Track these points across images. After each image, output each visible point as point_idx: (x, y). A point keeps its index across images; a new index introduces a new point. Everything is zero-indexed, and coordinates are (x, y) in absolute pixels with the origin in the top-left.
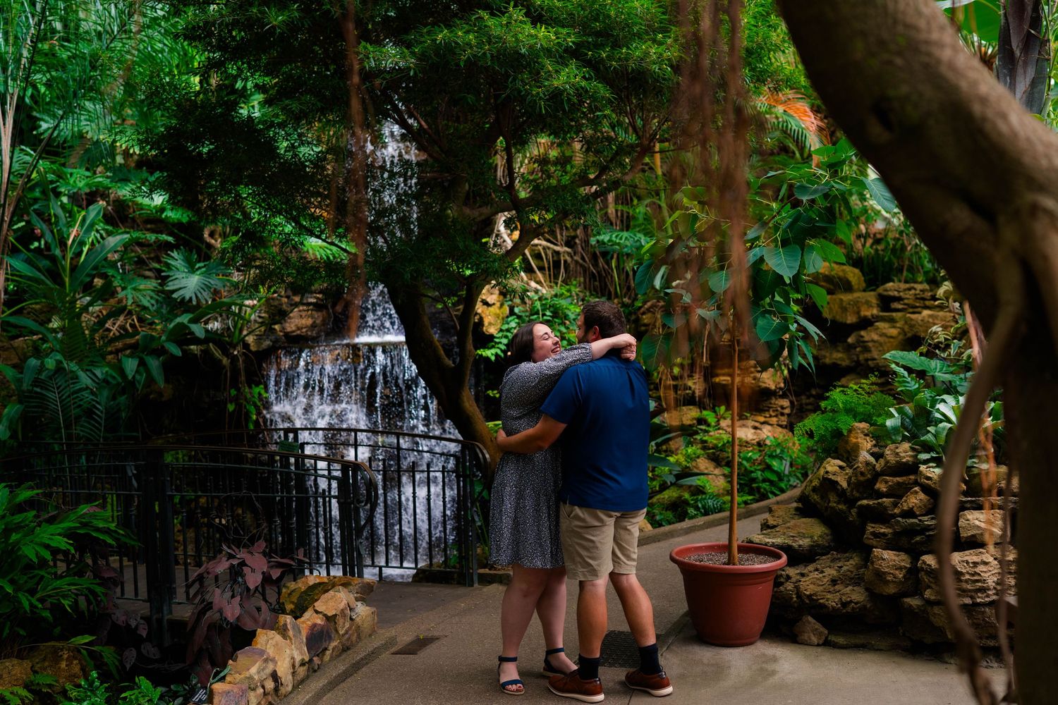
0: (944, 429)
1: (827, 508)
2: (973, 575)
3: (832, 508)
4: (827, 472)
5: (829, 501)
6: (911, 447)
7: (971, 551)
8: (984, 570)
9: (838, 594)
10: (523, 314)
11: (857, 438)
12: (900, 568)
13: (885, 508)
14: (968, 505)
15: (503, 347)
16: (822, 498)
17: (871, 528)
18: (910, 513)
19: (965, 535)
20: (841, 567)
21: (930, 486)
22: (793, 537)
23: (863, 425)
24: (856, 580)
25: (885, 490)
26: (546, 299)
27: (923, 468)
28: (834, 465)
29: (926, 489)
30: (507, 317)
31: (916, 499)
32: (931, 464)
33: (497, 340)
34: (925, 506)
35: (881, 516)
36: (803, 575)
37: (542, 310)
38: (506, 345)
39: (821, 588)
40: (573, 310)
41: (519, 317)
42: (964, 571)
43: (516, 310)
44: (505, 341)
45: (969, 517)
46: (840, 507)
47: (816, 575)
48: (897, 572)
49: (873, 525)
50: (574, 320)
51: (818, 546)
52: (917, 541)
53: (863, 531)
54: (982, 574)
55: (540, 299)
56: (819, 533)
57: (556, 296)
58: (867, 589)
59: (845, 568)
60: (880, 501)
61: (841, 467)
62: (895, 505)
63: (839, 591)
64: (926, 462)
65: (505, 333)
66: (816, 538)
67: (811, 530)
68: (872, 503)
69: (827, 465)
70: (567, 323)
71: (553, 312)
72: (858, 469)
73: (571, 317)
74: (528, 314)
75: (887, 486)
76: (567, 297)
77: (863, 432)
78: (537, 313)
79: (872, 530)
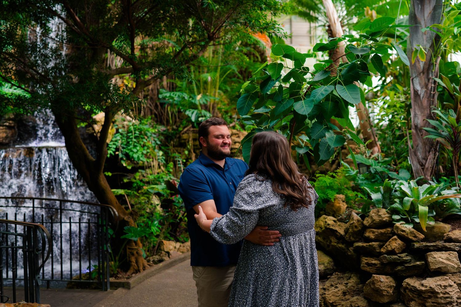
0: (408, 201)
1: (328, 246)
2: (444, 294)
3: (333, 246)
4: (328, 225)
5: (331, 242)
6: (387, 211)
7: (440, 278)
8: (451, 290)
9: (348, 301)
10: (124, 133)
11: (339, 204)
12: (391, 287)
13: (375, 248)
14: (432, 248)
15: (114, 150)
16: (324, 239)
17: (365, 260)
18: (392, 252)
19: (434, 267)
20: (347, 284)
21: (404, 236)
23: (342, 196)
24: (358, 292)
25: (373, 237)
26: (136, 125)
27: (398, 224)
28: (330, 220)
29: (401, 237)
30: (115, 134)
31: (395, 244)
32: (401, 222)
33: (110, 146)
34: (401, 247)
35: (371, 252)
36: (324, 289)
37: (134, 131)
38: (115, 148)
39: (338, 298)
40: (151, 131)
41: (121, 134)
42: (439, 291)
43: (120, 131)
44: (114, 146)
45: (435, 256)
46: (340, 245)
47: (333, 290)
48: (389, 289)
49: (366, 258)
50: (151, 136)
51: (328, 269)
52: (399, 270)
53: (359, 262)
54: (450, 293)
55: (133, 125)
56: (327, 261)
57: (140, 124)
58: (365, 298)
59: (349, 285)
60: (370, 244)
61: (334, 221)
62: (381, 247)
63: (349, 299)
64: (398, 221)
65: (114, 142)
66: (326, 264)
67: (322, 259)
68: (365, 245)
69: (326, 220)
70: (146, 137)
71: (139, 132)
72: (354, 224)
73: (149, 134)
74: (126, 133)
75: (374, 234)
76: (146, 125)
77: (342, 200)
78: (131, 132)
79: (366, 261)
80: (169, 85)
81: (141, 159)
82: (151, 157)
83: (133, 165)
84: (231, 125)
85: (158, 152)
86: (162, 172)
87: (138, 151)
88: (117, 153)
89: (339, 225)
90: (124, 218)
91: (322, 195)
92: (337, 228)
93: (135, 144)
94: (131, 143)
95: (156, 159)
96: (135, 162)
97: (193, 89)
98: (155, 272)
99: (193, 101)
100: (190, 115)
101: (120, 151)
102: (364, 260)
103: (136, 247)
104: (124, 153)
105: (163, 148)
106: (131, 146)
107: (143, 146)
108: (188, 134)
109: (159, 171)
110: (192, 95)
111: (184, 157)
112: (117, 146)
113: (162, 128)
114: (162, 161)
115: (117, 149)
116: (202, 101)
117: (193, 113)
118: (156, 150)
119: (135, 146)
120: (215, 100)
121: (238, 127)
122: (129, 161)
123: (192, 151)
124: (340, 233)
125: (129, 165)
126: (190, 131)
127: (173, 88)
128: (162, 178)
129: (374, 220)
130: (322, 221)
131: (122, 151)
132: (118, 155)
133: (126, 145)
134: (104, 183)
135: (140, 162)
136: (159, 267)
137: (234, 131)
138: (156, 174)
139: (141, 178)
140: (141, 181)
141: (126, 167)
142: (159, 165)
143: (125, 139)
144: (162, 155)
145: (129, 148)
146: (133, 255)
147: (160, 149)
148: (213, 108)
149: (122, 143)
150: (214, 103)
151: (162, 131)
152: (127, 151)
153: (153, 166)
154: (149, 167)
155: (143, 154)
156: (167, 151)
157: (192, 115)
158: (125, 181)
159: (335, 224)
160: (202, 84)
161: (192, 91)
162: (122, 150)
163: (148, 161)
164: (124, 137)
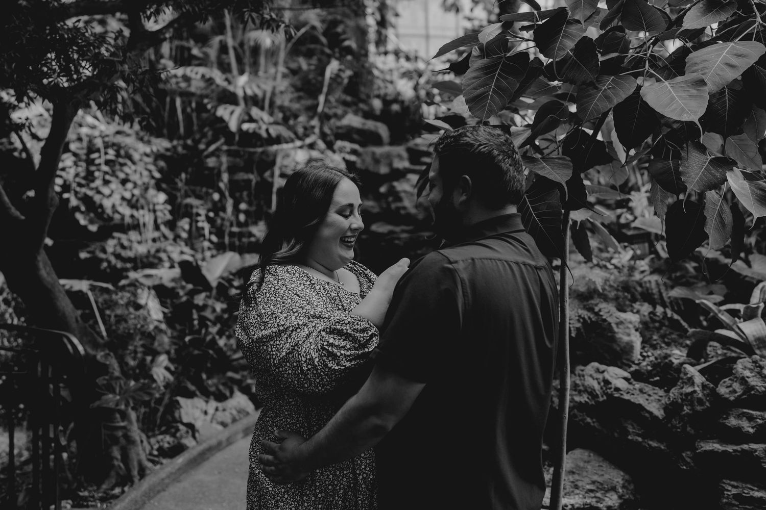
5: (624, 431)
11: (626, 334)
16: (604, 423)
22: (592, 491)
23: (632, 317)
25: (751, 430)
26: (107, 136)
28: (617, 376)
37: (105, 148)
38: (61, 186)
40: (140, 150)
41: (75, 155)
46: (654, 443)
49: (735, 483)
50: (139, 160)
51: (626, 502)
53: (716, 490)
55: (100, 136)
57: (118, 133)
61: (626, 379)
66: (620, 490)
67: (607, 476)
68: (730, 448)
69: (607, 376)
70: (129, 163)
71: (116, 151)
72: (695, 395)
73: (136, 157)
74: (85, 151)
75: (753, 424)
76: (128, 135)
77: (635, 327)
78: (98, 151)
79: (734, 491)
80: (174, 53)
81: (120, 209)
82: (139, 205)
83: (102, 223)
84: (308, 141)
85: (156, 196)
86: (162, 239)
87: (112, 192)
88: (66, 196)
89: (641, 391)
90: (95, 356)
91: (585, 314)
92: (640, 400)
93: (107, 177)
94: (97, 174)
95: (149, 210)
96: (105, 216)
97: (229, 65)
98: (167, 481)
99: (231, 88)
100: (226, 117)
101: (72, 192)
102: (730, 488)
103: (122, 424)
104: (79, 196)
105: (164, 186)
106: (98, 183)
107: (124, 182)
108: (218, 157)
109: (156, 234)
110: (229, 76)
111: (210, 205)
112: (65, 181)
113: (161, 144)
114: (165, 214)
115: (66, 187)
116: (251, 88)
117: (232, 113)
118: (152, 192)
119: (106, 182)
120: (274, 88)
121: (321, 145)
122: (92, 215)
123: (227, 194)
124: (651, 413)
125: (91, 222)
126: (221, 150)
127: (183, 58)
128: (165, 251)
129: (753, 388)
130: (591, 376)
131: (76, 193)
132: (68, 200)
133: (85, 178)
134: (48, 274)
135: (117, 216)
136: (177, 467)
137: (315, 154)
138: (150, 242)
139: (119, 250)
140: (118, 256)
141: (85, 227)
142: (155, 221)
143: (84, 164)
144: (166, 202)
145: (93, 185)
146: (116, 441)
147: (159, 188)
148: (272, 104)
149: (77, 175)
150: (273, 94)
151: (162, 151)
152: (90, 193)
153: (144, 225)
154: (136, 226)
155: (123, 198)
156: (174, 192)
157: (231, 116)
158: (83, 255)
159: (631, 387)
160: (248, 53)
161: (226, 66)
162: (78, 189)
163: (135, 213)
164: (80, 160)
